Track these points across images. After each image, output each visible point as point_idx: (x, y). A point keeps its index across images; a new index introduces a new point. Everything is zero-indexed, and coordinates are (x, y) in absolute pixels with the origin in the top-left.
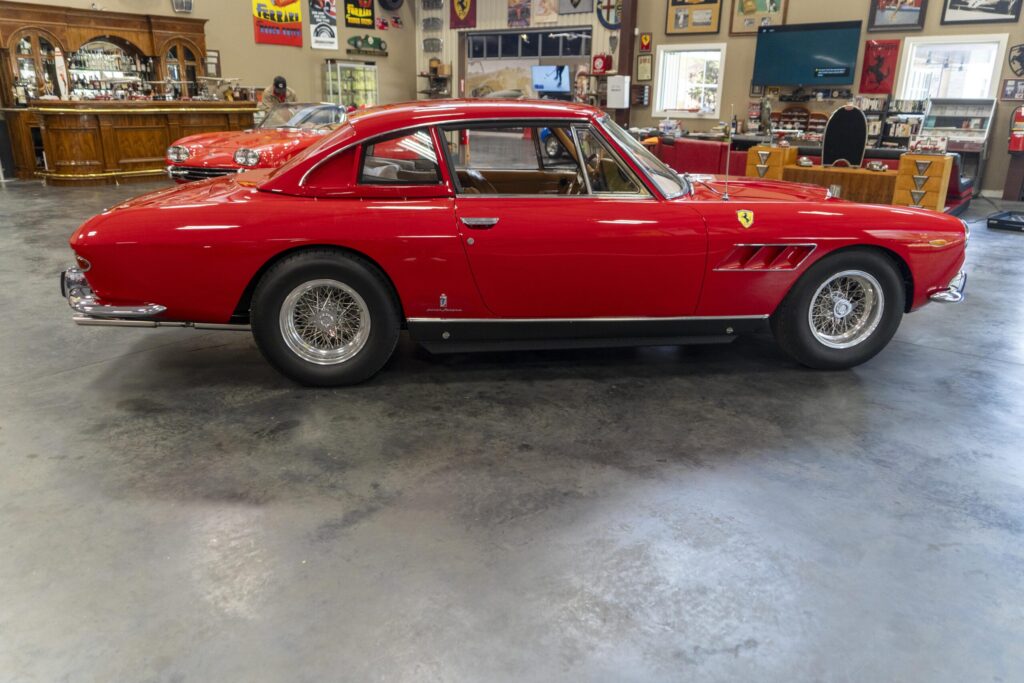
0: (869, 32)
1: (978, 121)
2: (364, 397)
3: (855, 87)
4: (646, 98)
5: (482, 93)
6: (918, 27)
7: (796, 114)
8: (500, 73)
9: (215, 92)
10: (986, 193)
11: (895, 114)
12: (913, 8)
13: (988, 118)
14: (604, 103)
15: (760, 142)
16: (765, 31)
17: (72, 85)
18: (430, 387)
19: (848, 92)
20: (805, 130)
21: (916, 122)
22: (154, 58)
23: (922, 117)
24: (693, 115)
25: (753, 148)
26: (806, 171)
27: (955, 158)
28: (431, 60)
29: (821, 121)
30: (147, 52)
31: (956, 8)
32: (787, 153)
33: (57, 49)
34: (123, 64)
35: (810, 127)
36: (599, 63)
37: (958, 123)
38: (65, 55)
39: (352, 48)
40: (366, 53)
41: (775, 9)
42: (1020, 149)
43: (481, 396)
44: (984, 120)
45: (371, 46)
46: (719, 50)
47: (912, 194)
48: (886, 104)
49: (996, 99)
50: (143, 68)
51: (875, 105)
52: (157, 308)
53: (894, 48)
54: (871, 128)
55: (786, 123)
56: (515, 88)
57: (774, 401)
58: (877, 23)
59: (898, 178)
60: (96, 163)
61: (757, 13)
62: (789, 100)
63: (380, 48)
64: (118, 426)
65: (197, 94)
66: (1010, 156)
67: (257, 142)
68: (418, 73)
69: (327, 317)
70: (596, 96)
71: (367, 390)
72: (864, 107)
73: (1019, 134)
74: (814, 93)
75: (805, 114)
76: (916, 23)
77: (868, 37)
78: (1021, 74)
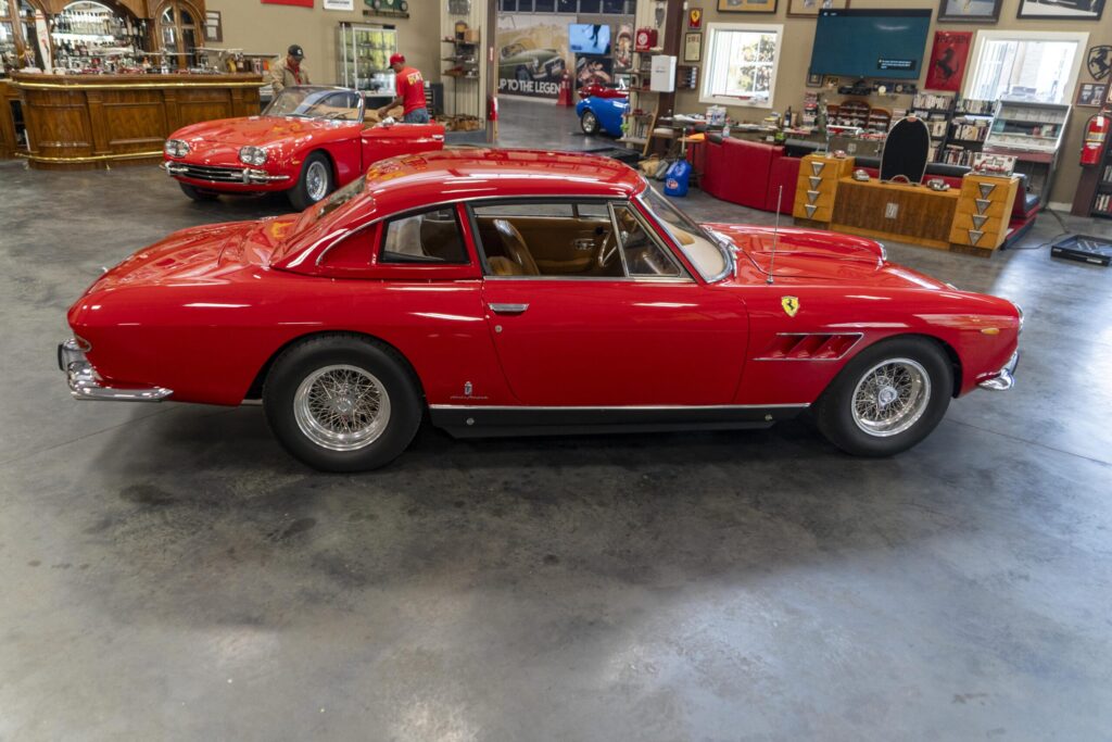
0: (939, 21)
1: (1049, 128)
2: (384, 487)
3: (921, 85)
4: (693, 82)
5: (513, 51)
6: (992, 20)
7: (856, 108)
8: (533, 30)
9: (216, 64)
10: (1054, 206)
11: (963, 114)
13: (1061, 125)
14: (647, 82)
15: (814, 150)
16: (825, 14)
17: (57, 51)
18: (453, 474)
19: (913, 87)
20: (864, 126)
21: (984, 125)
22: (147, 20)
23: (991, 120)
24: (744, 103)
25: (807, 157)
26: (863, 187)
27: (1021, 180)
28: (457, 24)
29: (883, 117)
30: (139, 14)
31: (1035, 1)
32: (843, 166)
33: (38, 11)
34: (112, 27)
35: (870, 123)
36: (643, 38)
37: (1029, 128)
38: (47, 17)
39: (369, 8)
40: (385, 14)
42: (1093, 162)
43: (506, 488)
44: (1056, 127)
45: (390, 6)
46: (775, 32)
47: (973, 219)
48: (953, 102)
49: (1070, 105)
50: (136, 32)
51: (941, 104)
52: (163, 391)
53: (965, 41)
54: (936, 128)
55: (844, 117)
56: (551, 48)
57: (812, 499)
58: (948, 12)
59: (960, 200)
60: (84, 144)
62: (849, 92)
63: (401, 9)
64: (124, 522)
65: (196, 66)
66: (1081, 168)
67: (264, 136)
68: (443, 38)
69: (343, 400)
70: (639, 75)
71: (386, 477)
72: (929, 105)
73: (1092, 146)
74: (876, 86)
75: (865, 108)
76: (991, 15)
77: (939, 28)
78: (1100, 78)
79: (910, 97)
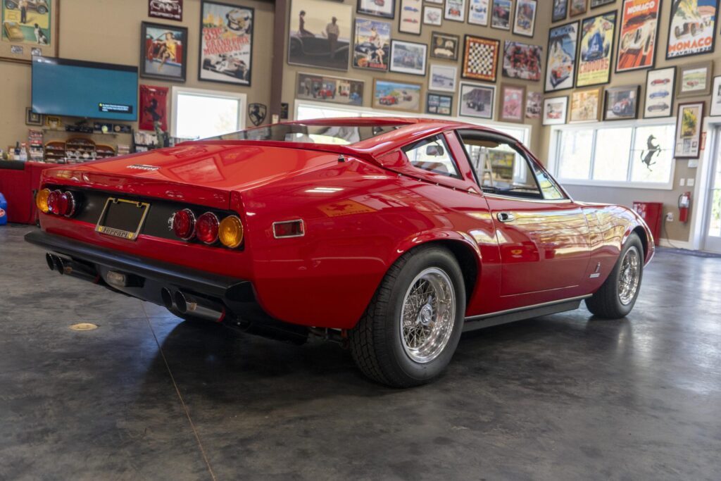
3: (135, 126)
6: (182, 79)
7: (83, 144)
12: (175, 63)
19: (129, 127)
29: (109, 152)
31: (208, 69)
41: (46, 41)
53: (163, 92)
58: (148, 71)
61: (25, 41)
62: (77, 130)
72: (148, 142)
74: (97, 126)
75: (90, 145)
76: (180, 76)
77: (142, 82)
78: (257, 125)
79: (127, 136)
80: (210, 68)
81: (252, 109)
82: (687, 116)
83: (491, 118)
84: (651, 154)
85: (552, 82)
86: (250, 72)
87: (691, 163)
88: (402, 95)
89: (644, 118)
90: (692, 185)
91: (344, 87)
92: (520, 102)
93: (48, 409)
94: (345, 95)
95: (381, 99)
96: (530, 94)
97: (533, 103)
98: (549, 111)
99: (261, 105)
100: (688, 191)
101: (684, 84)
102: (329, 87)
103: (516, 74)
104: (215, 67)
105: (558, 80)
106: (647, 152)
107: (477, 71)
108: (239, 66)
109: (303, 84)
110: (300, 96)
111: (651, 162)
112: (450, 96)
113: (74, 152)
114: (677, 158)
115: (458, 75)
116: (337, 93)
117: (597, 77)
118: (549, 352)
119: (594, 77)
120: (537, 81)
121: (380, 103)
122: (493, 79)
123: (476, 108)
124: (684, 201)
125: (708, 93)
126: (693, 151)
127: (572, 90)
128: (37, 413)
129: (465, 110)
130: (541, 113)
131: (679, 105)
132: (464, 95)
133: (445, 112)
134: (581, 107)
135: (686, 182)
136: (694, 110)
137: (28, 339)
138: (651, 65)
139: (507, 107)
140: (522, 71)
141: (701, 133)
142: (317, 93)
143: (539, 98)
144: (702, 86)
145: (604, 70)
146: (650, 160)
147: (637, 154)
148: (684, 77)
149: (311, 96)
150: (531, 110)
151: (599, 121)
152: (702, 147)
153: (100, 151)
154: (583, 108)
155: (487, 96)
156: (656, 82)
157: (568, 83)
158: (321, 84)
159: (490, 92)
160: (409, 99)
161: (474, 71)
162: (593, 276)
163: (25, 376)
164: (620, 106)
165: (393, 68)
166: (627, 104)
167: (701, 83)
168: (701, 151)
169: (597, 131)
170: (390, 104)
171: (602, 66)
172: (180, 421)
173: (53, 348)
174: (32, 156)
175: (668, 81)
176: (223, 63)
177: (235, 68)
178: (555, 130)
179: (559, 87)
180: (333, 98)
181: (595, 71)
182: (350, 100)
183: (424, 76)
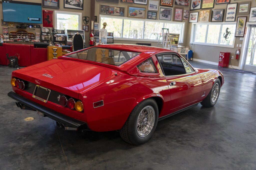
3: (42, 25)
6: (58, 8)
11: (56, 34)
12: (55, 2)
16: (5, 2)
19: (39, 26)
21: (63, 36)
29: (32, 35)
31: (67, 4)
48: (53, 31)
49: (83, 31)
55: (23, 36)
58: (45, 5)
72: (46, 31)
73: (92, 40)
74: (27, 26)
75: (26, 33)
76: (57, 6)
77: (43, 9)
78: (86, 24)
79: (39, 29)
80: (68, 3)
81: (84, 18)
82: (241, 21)
83: (171, 20)
84: (227, 35)
85: (193, 6)
86: (83, 5)
87: (241, 39)
88: (139, 12)
89: (225, 21)
90: (241, 46)
91: (118, 10)
92: (181, 14)
93: (21, 160)
94: (118, 12)
95: (131, 14)
96: (185, 11)
97: (186, 14)
98: (192, 17)
99: (87, 17)
100: (239, 49)
101: (240, 9)
102: (112, 10)
103: (180, 3)
104: (70, 3)
105: (195, 6)
106: (225, 34)
107: (166, 3)
108: (79, 2)
109: (102, 9)
110: (101, 13)
111: (227, 38)
112: (156, 12)
113: (20, 36)
114: (236, 37)
115: (159, 4)
116: (115, 12)
117: (209, 5)
118: (186, 125)
119: (208, 5)
120: (188, 6)
121: (131, 15)
122: (172, 6)
123: (165, 16)
124: (238, 52)
125: (248, 13)
126: (242, 34)
127: (200, 10)
128: (17, 162)
129: (161, 17)
130: (189, 18)
131: (238, 17)
132: (161, 12)
133: (154, 18)
134: (203, 16)
135: (239, 45)
136: (243, 19)
137: (11, 126)
138: (229, 2)
139: (176, 16)
140: (182, 2)
141: (245, 28)
142: (107, 12)
143: (188, 12)
144: (246, 11)
145: (212, 3)
146: (227, 37)
147: (222, 35)
148: (240, 7)
149: (105, 13)
150: (185, 17)
151: (209, 22)
152: (245, 33)
153: (29, 35)
154: (204, 17)
155: (169, 12)
156: (230, 8)
157: (199, 7)
158: (109, 9)
159: (170, 10)
160: (141, 14)
161: (165, 3)
162: (202, 96)
163: (12, 145)
164: (217, 16)
165: (135, 2)
166: (220, 16)
167: (247, 10)
168: (245, 35)
169: (208, 25)
170: (134, 16)
171: (211, 1)
172: (64, 164)
173: (20, 131)
174: (4, 37)
175: (234, 8)
176: (73, 1)
177: (78, 3)
178: (194, 24)
179: (195, 8)
180: (113, 14)
181: (209, 3)
182: (120, 14)
183: (147, 5)
